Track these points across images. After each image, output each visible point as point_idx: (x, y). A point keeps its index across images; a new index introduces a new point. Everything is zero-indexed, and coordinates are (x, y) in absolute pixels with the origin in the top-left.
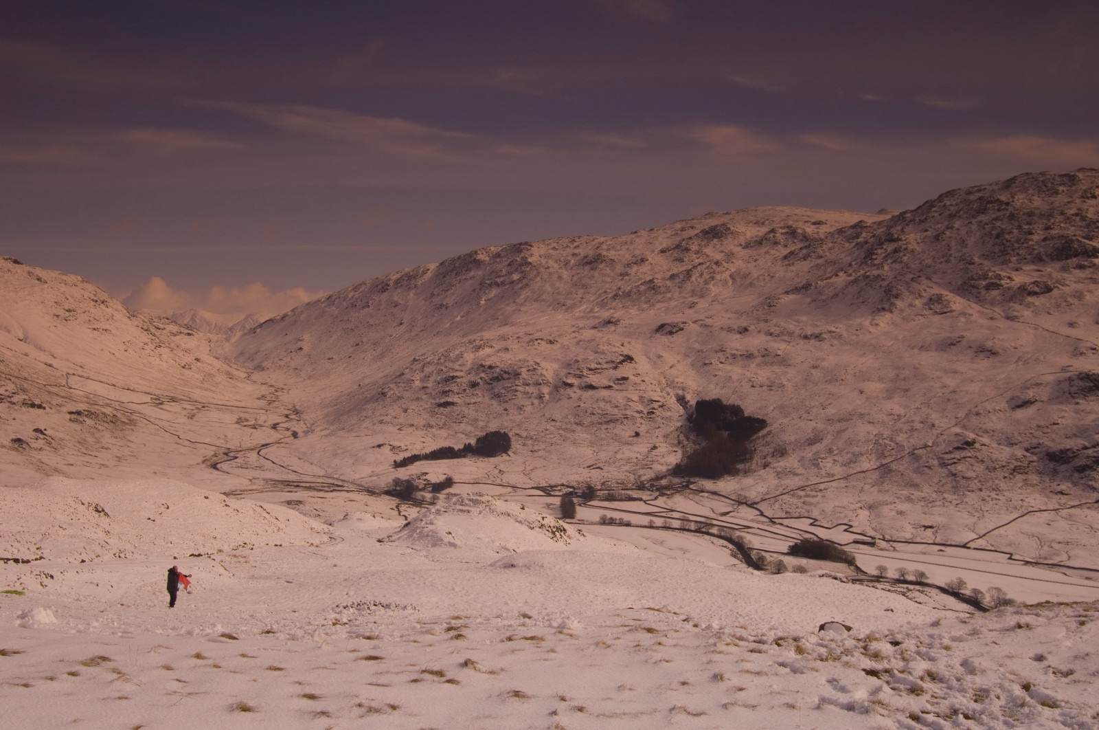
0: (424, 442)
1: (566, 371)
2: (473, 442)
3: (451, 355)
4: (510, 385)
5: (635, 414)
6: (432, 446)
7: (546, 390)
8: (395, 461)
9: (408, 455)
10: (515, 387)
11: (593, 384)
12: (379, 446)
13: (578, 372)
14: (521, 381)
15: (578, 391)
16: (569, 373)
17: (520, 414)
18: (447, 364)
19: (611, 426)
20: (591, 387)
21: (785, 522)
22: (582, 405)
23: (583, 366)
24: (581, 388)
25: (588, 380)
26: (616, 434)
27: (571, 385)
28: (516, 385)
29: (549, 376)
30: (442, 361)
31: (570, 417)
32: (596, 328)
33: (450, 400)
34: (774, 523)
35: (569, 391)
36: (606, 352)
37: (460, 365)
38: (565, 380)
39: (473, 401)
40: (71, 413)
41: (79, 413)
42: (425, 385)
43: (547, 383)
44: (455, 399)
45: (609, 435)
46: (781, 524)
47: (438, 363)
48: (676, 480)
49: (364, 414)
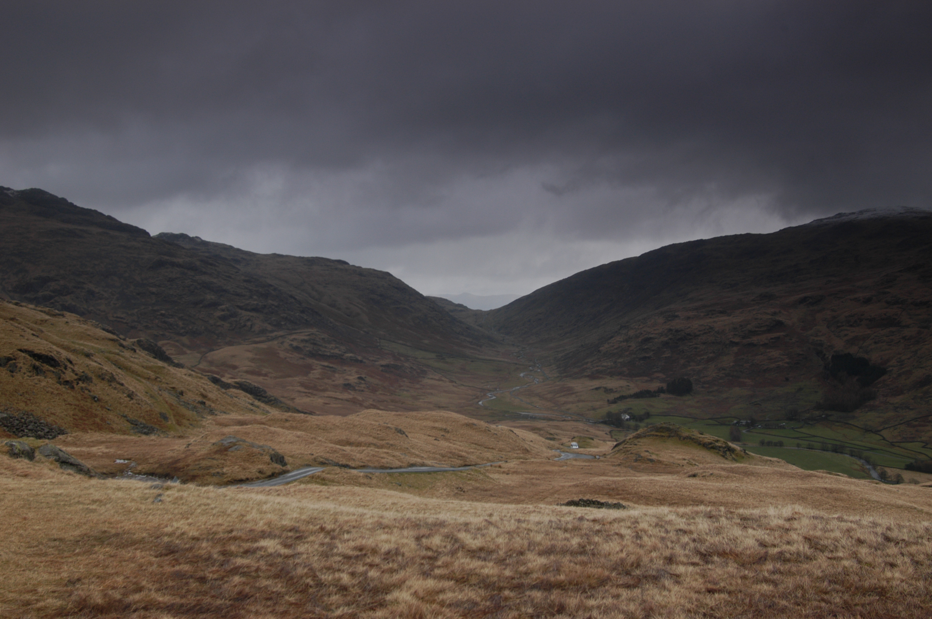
0: (628, 386)
1: (733, 334)
2: (665, 386)
5: (786, 365)
6: (636, 390)
7: (718, 347)
8: (608, 401)
9: (617, 395)
10: (696, 346)
11: (753, 342)
12: (597, 389)
13: (742, 334)
16: (735, 335)
19: (767, 373)
20: (751, 345)
21: (903, 445)
23: (745, 329)
24: (744, 345)
25: (749, 339)
26: (771, 380)
27: (736, 344)
28: (696, 344)
34: (893, 445)
36: (762, 319)
37: (655, 330)
38: (732, 339)
39: (664, 356)
40: (382, 366)
41: (387, 366)
43: (718, 342)
45: (765, 380)
46: (899, 447)
48: (817, 413)
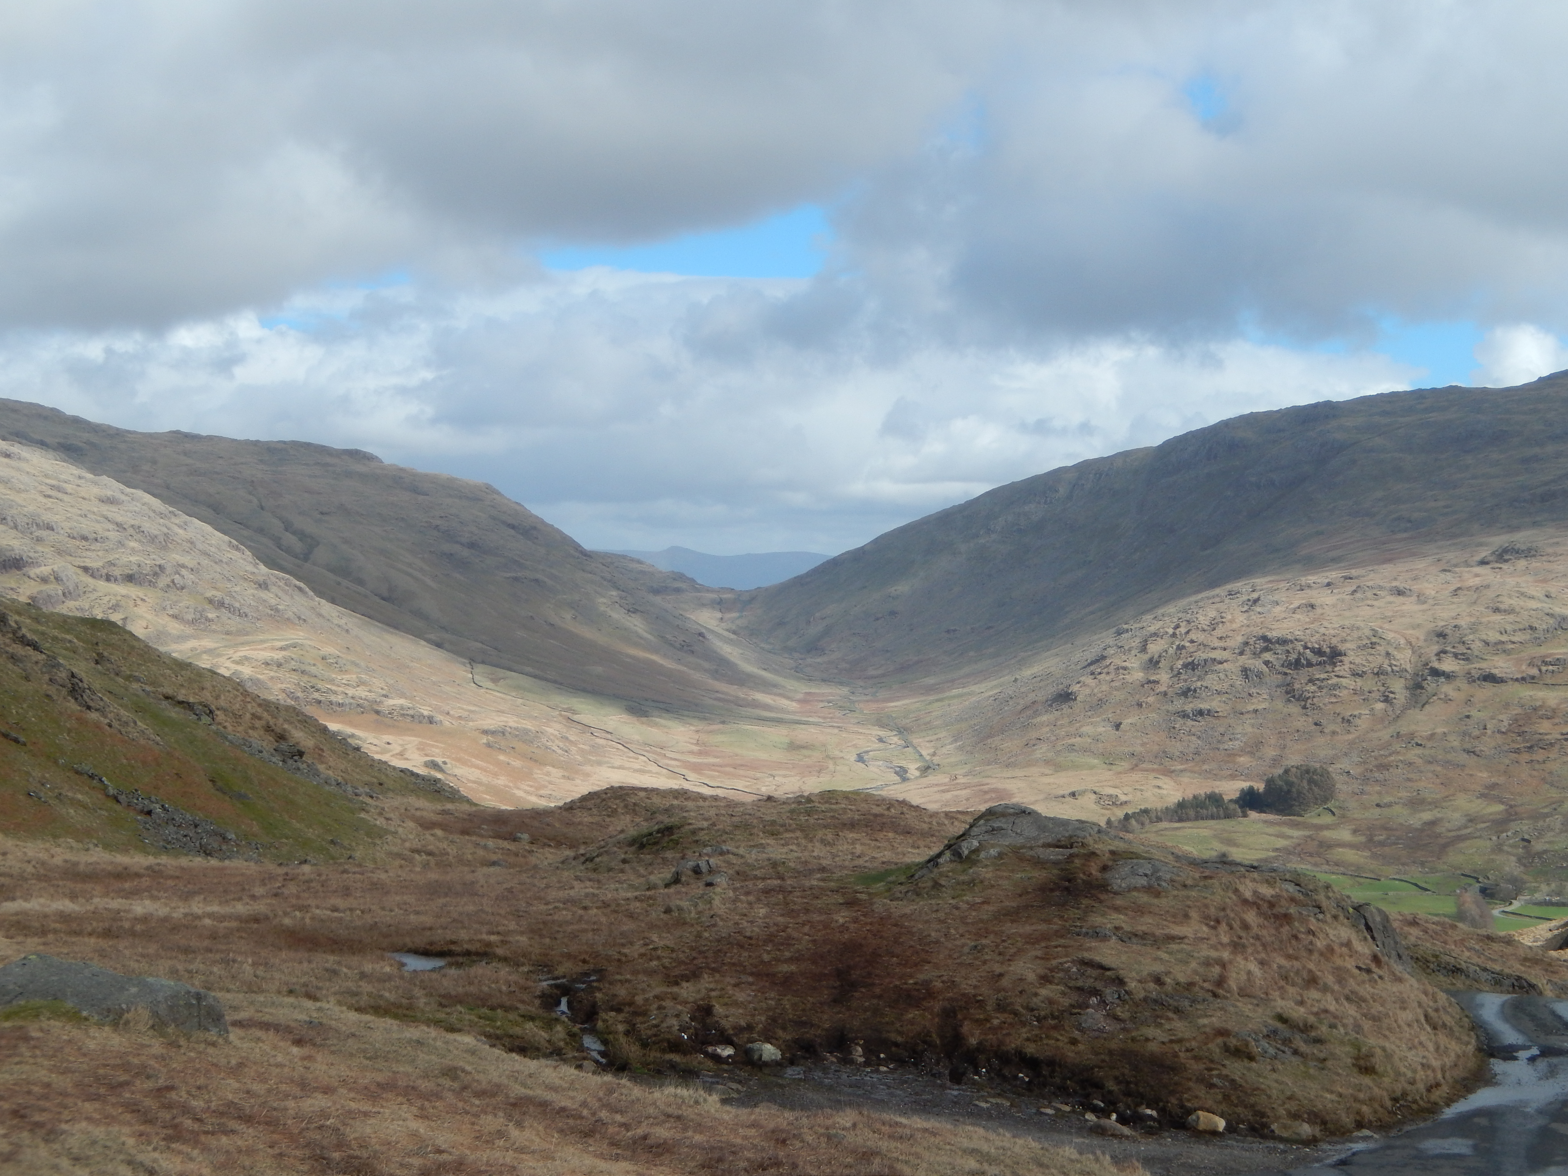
0: (1158, 787)
1: (1436, 648)
2: (1260, 787)
3: (1201, 618)
4: (1323, 676)
6: (1177, 794)
7: (1398, 687)
8: (1108, 823)
9: (1132, 810)
10: (1334, 680)
11: (1495, 671)
12: (1073, 794)
13: (1461, 649)
14: (1346, 667)
15: (1464, 686)
16: (1444, 652)
17: (1349, 732)
18: (1193, 636)
19: (1540, 755)
20: (1490, 678)
22: (1474, 713)
23: (1471, 637)
24: (1471, 679)
25: (1483, 665)
26: (1551, 773)
27: (1449, 676)
28: (1338, 676)
29: (1405, 659)
30: (1183, 630)
31: (1451, 738)
32: (1487, 563)
33: (1204, 706)
35: (1447, 689)
36: (1517, 610)
37: (1221, 638)
38: (1436, 665)
39: (1251, 708)
40: (485, 732)
42: (1152, 678)
43: (1401, 673)
44: (1215, 704)
45: (1535, 773)
47: (1174, 635)
49: (1034, 734)
